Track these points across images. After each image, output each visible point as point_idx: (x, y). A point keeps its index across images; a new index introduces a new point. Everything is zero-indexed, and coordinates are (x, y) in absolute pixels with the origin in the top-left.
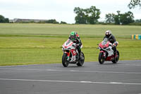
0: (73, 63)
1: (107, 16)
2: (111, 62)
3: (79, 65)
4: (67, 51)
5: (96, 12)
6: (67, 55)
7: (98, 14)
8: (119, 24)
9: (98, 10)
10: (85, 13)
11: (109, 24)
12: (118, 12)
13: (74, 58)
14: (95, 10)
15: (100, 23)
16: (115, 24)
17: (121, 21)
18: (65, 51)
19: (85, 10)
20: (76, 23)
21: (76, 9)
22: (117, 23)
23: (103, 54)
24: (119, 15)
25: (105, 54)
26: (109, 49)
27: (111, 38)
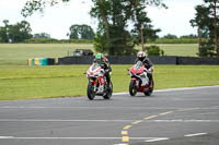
0: (100, 94)
3: (106, 97)
4: (94, 79)
6: (93, 84)
8: (7, 42)
12: (5, 22)
13: (101, 89)
17: (11, 36)
18: (90, 78)
22: (4, 39)
23: (135, 82)
24: (7, 26)
25: (137, 82)
26: (144, 76)
27: (146, 62)
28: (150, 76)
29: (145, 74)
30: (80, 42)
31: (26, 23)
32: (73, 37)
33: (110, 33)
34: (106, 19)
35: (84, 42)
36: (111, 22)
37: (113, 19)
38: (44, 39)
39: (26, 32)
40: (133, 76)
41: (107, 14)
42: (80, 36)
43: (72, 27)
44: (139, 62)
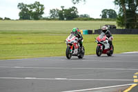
1: (51, 11)
2: (106, 55)
5: (40, 7)
6: (70, 48)
7: (42, 9)
8: (63, 19)
9: (42, 6)
10: (29, 8)
11: (54, 19)
12: (62, 7)
14: (39, 5)
15: (44, 19)
16: (60, 19)
17: (65, 16)
19: (29, 6)
20: (20, 19)
21: (19, 5)
22: (61, 18)
23: (100, 47)
24: (63, 10)
25: (102, 47)
26: (106, 43)
27: (108, 33)
28: (110, 43)
29: (107, 41)
30: (108, 20)
31: (75, 8)
32: (104, 17)
33: (127, 14)
34: (124, 6)
35: (110, 20)
36: (127, 8)
37: (129, 6)
38: (86, 18)
39: (75, 14)
40: (99, 43)
41: (125, 2)
42: (108, 16)
43: (103, 11)
44: (103, 33)
